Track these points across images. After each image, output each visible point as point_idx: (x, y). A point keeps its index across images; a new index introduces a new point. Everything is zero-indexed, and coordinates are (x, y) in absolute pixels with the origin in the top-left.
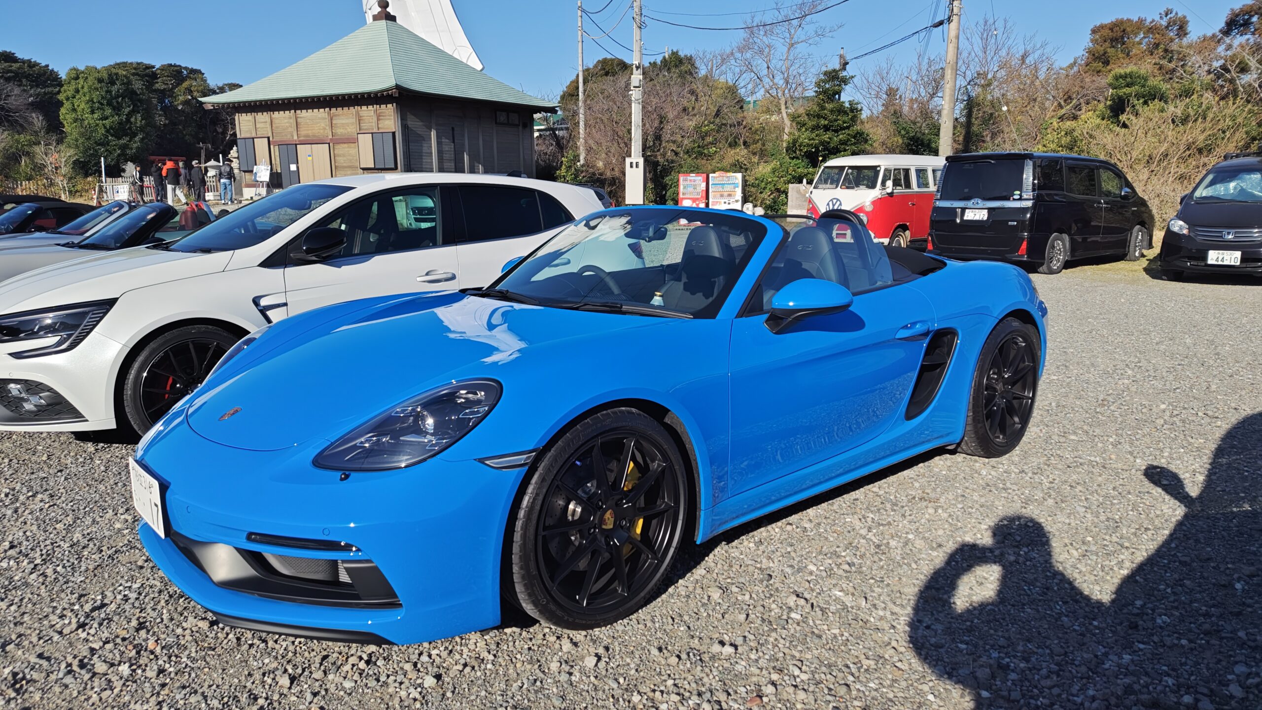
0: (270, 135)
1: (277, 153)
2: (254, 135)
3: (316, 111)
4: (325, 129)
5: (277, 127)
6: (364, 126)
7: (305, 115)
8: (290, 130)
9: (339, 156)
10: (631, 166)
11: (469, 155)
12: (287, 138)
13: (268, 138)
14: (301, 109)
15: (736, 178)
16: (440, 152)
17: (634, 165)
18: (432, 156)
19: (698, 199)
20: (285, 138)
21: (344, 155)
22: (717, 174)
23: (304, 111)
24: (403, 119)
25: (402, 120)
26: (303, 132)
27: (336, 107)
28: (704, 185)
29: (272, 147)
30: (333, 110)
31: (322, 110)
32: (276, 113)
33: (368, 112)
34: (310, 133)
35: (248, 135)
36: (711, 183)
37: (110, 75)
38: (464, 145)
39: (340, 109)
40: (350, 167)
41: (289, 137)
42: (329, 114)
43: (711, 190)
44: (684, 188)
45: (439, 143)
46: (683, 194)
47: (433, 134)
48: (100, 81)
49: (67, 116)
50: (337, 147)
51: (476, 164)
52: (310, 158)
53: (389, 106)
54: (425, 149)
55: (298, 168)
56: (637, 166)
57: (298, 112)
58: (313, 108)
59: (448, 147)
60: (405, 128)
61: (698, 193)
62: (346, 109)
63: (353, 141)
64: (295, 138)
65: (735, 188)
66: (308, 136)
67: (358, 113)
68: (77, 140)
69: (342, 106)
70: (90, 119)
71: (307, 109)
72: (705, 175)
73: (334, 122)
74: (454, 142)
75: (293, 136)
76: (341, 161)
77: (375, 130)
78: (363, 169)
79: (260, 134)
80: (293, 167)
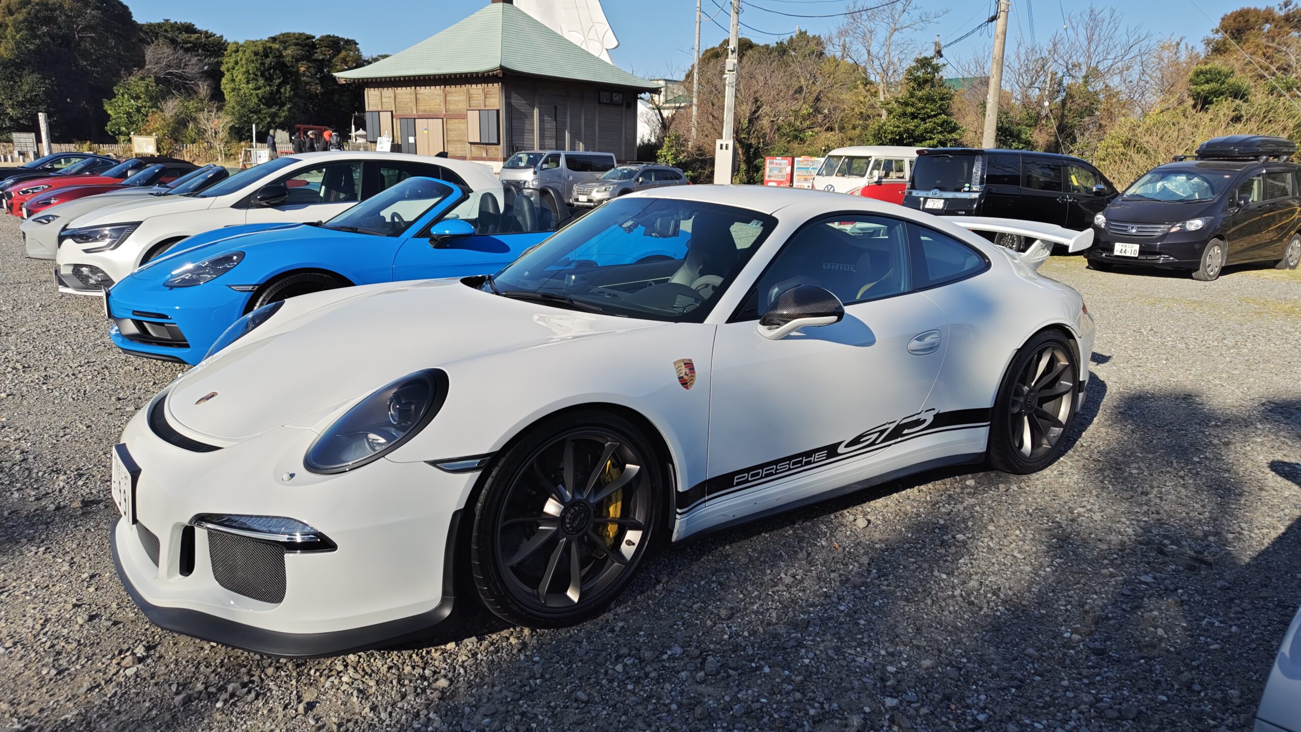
0: (393, 109)
1: (399, 127)
2: (380, 109)
3: (433, 88)
4: (440, 105)
5: (400, 102)
6: (473, 103)
7: (423, 91)
8: (410, 105)
9: (451, 130)
10: (721, 148)
11: (571, 134)
13: (392, 112)
14: (420, 86)
16: (542, 130)
17: (724, 147)
18: (533, 133)
20: (406, 113)
21: (454, 130)
22: (802, 158)
23: (423, 88)
24: (508, 98)
25: (506, 98)
26: (421, 108)
27: (450, 85)
28: (789, 169)
29: (394, 120)
30: (448, 87)
31: (438, 87)
32: (399, 89)
33: (477, 90)
34: (427, 108)
35: (375, 109)
36: (796, 166)
37: (265, 49)
38: (565, 123)
39: (453, 87)
40: (460, 141)
41: (409, 111)
42: (444, 91)
43: (795, 174)
44: (770, 171)
45: (541, 121)
46: (768, 177)
47: (536, 112)
48: (256, 54)
49: (227, 86)
50: (450, 121)
51: (577, 142)
52: (426, 132)
53: (496, 85)
54: (527, 126)
55: (415, 141)
56: (727, 148)
57: (418, 88)
58: (430, 85)
59: (550, 124)
60: (509, 105)
61: (783, 176)
62: (458, 86)
63: (463, 117)
64: (415, 112)
66: (425, 111)
67: (468, 90)
68: (234, 108)
69: (455, 84)
70: (246, 88)
71: (425, 86)
72: (790, 159)
73: (448, 98)
74: (555, 120)
75: (412, 110)
76: (452, 135)
77: (482, 108)
78: (471, 143)
79: (385, 108)
80: (411, 140)
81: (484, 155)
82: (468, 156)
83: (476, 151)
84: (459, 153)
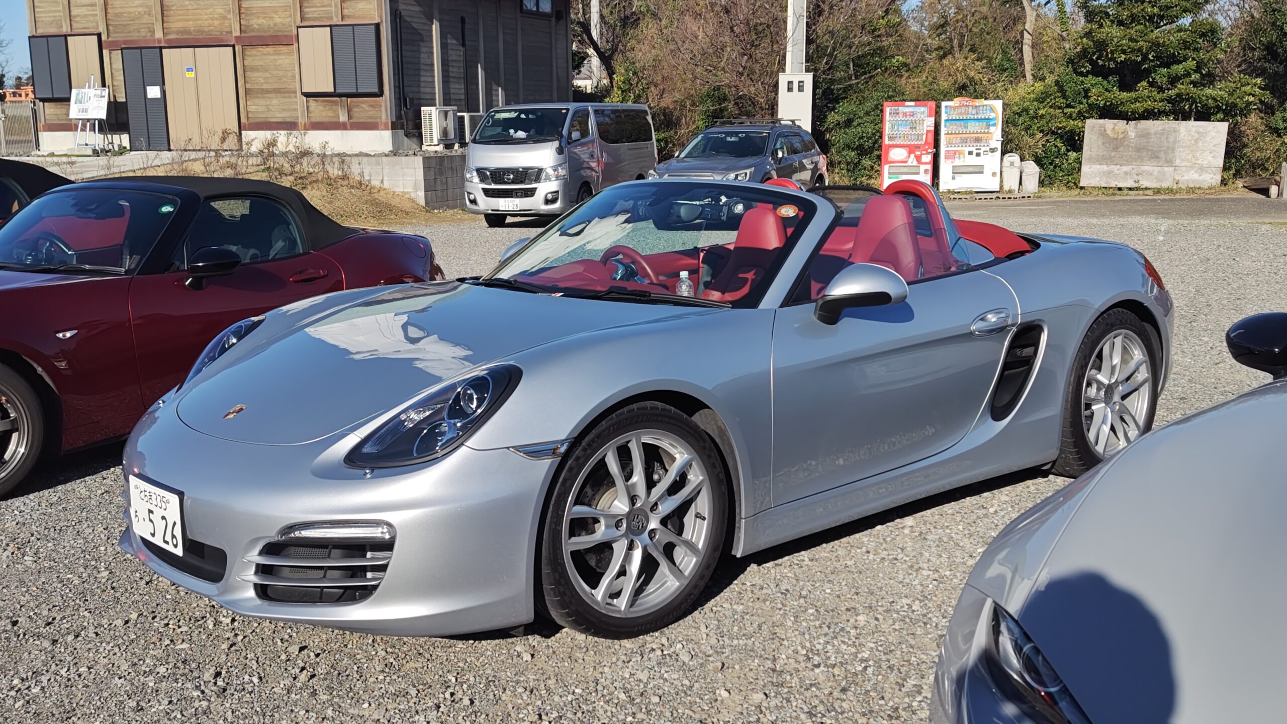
0: (102, 29)
1: (118, 65)
2: (65, 29)
4: (224, 18)
5: (117, 15)
8: (146, 19)
9: (254, 69)
10: (790, 89)
11: (485, 69)
12: (138, 35)
13: (99, 36)
15: (992, 110)
16: (445, 63)
17: (795, 87)
18: (433, 71)
19: (918, 147)
20: (134, 36)
21: (265, 69)
22: (956, 102)
24: (393, 0)
26: (176, 24)
28: (931, 121)
29: (106, 52)
34: (191, 25)
35: (53, 30)
36: (944, 117)
38: (477, 50)
40: (278, 91)
41: (144, 33)
43: (943, 130)
44: (893, 127)
45: (444, 46)
46: (891, 138)
47: (435, 28)
50: (250, 52)
51: (494, 87)
52: (191, 75)
54: (423, 57)
55: (164, 92)
56: (801, 89)
59: (457, 54)
60: (396, 15)
61: (919, 136)
63: (286, 41)
64: (159, 35)
65: (988, 126)
66: (185, 31)
72: (933, 104)
73: (244, 4)
74: (463, 45)
75: (153, 32)
76: (258, 79)
77: (337, 20)
78: (308, 95)
79: (78, 27)
80: (154, 92)
81: (343, 118)
82: (302, 120)
83: (320, 111)
84: (278, 116)
